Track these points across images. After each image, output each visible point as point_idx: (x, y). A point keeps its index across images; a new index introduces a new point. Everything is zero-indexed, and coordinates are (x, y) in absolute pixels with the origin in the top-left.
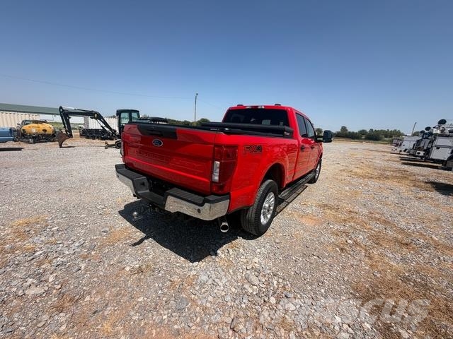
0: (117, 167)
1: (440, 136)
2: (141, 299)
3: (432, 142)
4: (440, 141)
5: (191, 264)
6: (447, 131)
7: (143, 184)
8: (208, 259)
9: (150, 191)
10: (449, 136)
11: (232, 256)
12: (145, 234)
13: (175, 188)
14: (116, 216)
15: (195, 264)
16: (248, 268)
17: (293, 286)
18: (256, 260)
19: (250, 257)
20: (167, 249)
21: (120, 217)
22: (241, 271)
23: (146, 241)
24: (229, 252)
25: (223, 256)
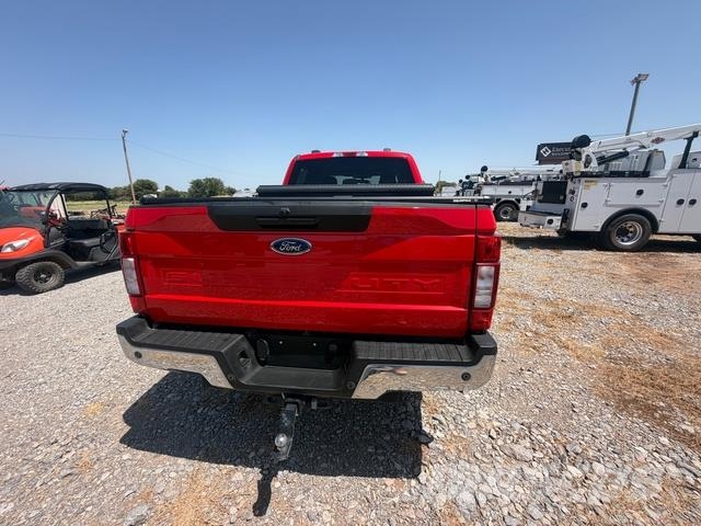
0: (122, 329)
4: (487, 191)
5: (413, 482)
6: (489, 179)
7: (243, 355)
8: (427, 453)
9: (263, 364)
10: (492, 184)
11: (452, 427)
12: (257, 470)
13: (359, 344)
14: (125, 457)
15: (423, 476)
16: (493, 434)
17: (560, 431)
18: (483, 414)
19: (472, 415)
20: (338, 479)
21: (141, 453)
22: (489, 446)
23: (275, 484)
24: (441, 423)
25: (441, 435)
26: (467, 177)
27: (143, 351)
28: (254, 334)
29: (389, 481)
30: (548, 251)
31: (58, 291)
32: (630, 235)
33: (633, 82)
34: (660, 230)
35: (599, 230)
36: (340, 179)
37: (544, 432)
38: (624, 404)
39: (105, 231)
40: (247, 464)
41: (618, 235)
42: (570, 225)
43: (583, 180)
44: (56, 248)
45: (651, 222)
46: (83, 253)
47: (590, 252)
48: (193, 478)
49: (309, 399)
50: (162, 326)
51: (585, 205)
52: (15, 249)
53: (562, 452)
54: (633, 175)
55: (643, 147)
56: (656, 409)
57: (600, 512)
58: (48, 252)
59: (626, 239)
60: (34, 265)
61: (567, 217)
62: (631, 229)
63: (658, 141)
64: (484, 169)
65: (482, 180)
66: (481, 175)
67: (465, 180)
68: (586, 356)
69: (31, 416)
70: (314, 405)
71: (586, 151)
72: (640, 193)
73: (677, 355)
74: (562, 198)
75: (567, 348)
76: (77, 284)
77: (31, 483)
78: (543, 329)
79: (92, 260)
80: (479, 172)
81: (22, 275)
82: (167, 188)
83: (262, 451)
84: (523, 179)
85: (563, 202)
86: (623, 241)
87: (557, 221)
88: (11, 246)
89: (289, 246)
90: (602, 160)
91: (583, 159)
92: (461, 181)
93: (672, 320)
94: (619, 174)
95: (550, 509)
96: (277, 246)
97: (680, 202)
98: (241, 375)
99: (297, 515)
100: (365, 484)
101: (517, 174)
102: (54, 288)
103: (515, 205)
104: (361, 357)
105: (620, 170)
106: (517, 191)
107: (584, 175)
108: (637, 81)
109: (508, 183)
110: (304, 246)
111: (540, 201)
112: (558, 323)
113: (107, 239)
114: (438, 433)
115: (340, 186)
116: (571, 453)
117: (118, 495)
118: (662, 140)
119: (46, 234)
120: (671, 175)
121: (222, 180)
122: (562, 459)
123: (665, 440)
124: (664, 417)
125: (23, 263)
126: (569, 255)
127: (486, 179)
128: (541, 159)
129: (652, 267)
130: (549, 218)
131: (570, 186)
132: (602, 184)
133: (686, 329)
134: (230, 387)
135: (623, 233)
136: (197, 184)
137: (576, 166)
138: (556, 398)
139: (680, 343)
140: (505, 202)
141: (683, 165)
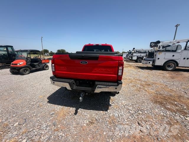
0: (51, 78)
1: (134, 53)
2: (105, 133)
3: (132, 55)
4: (134, 54)
5: (106, 112)
6: (135, 51)
7: (74, 84)
8: (110, 108)
9: (77, 86)
10: (136, 53)
11: (116, 104)
12: (75, 108)
13: (96, 82)
14: (49, 105)
15: (108, 111)
16: (125, 105)
17: (140, 106)
18: (123, 102)
19: (121, 102)
20: (91, 110)
21: (51, 104)
22: (123, 107)
23: (79, 110)
24: (114, 103)
25: (113, 105)
26: (130, 51)
27: (55, 82)
28: (76, 80)
29: (101, 111)
30: (149, 70)
31: (28, 75)
32: (171, 67)
33: (176, 26)
34: (179, 66)
35: (162, 65)
36: (95, 50)
37: (136, 106)
38: (156, 102)
39: (39, 61)
40: (73, 107)
41: (167, 66)
42: (155, 63)
43: (158, 52)
44: (28, 65)
45: (177, 64)
46: (34, 66)
47: (160, 71)
48: (62, 109)
49: (86, 93)
50: (58, 78)
51: (159, 59)
52: (20, 65)
53: (139, 109)
54: (173, 51)
55: (174, 44)
56: (163, 103)
57: (143, 118)
58: (27, 65)
59: (170, 68)
60: (24, 68)
61: (154, 62)
62: (171, 65)
63: (178, 42)
64: (134, 49)
65: (133, 51)
66: (133, 50)
67: (129, 51)
68: (151, 93)
69: (29, 97)
70: (87, 94)
71: (159, 45)
72: (173, 56)
73: (173, 94)
74: (153, 57)
75: (146, 91)
76: (32, 73)
77: (32, 107)
78: (142, 87)
79: (36, 68)
80: (133, 49)
81: (21, 70)
82: (51, 52)
83: (76, 105)
84: (144, 51)
85: (153, 58)
86: (169, 68)
87: (151, 62)
88: (19, 64)
89: (84, 63)
90: (163, 47)
91: (158, 47)
92: (128, 52)
93: (175, 87)
94: (169, 51)
95: (133, 117)
96: (81, 62)
97: (184, 58)
98: (73, 87)
99: (83, 115)
100: (97, 112)
101: (143, 50)
102: (28, 74)
103: (142, 58)
104: (96, 84)
105: (169, 50)
106: (143, 55)
107: (158, 51)
108: (177, 26)
109: (141, 53)
110: (86, 63)
111: (147, 57)
112: (146, 86)
113: (40, 63)
114: (113, 104)
115: (95, 52)
116: (141, 109)
117: (48, 110)
118: (180, 42)
119: (26, 61)
120: (182, 51)
121: (65, 50)
122: (139, 110)
123: (163, 109)
124: (164, 105)
125: (21, 68)
126: (154, 71)
127: (134, 51)
128: (151, 46)
129: (176, 75)
130: (149, 62)
131: (155, 54)
132: (163, 53)
133: (178, 89)
134: (71, 89)
135: (169, 66)
136: (59, 51)
137: (156, 48)
138: (141, 100)
139: (175, 91)
140: (139, 57)
141: (185, 49)
